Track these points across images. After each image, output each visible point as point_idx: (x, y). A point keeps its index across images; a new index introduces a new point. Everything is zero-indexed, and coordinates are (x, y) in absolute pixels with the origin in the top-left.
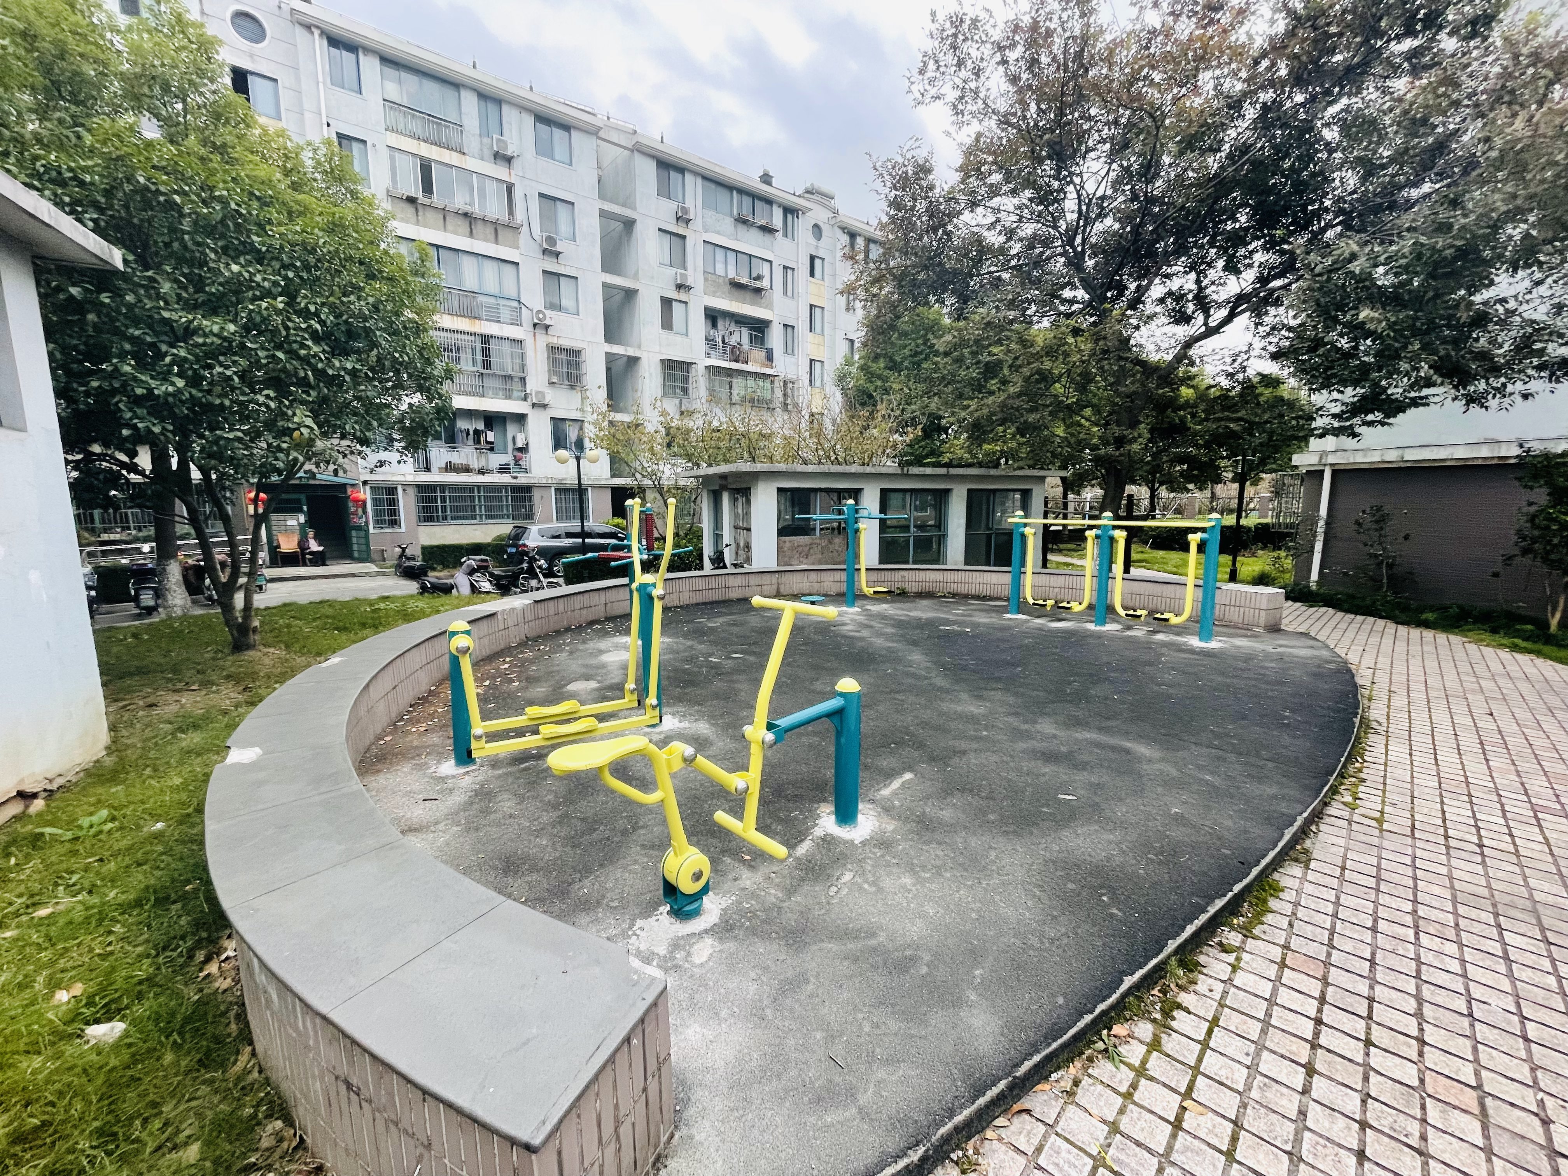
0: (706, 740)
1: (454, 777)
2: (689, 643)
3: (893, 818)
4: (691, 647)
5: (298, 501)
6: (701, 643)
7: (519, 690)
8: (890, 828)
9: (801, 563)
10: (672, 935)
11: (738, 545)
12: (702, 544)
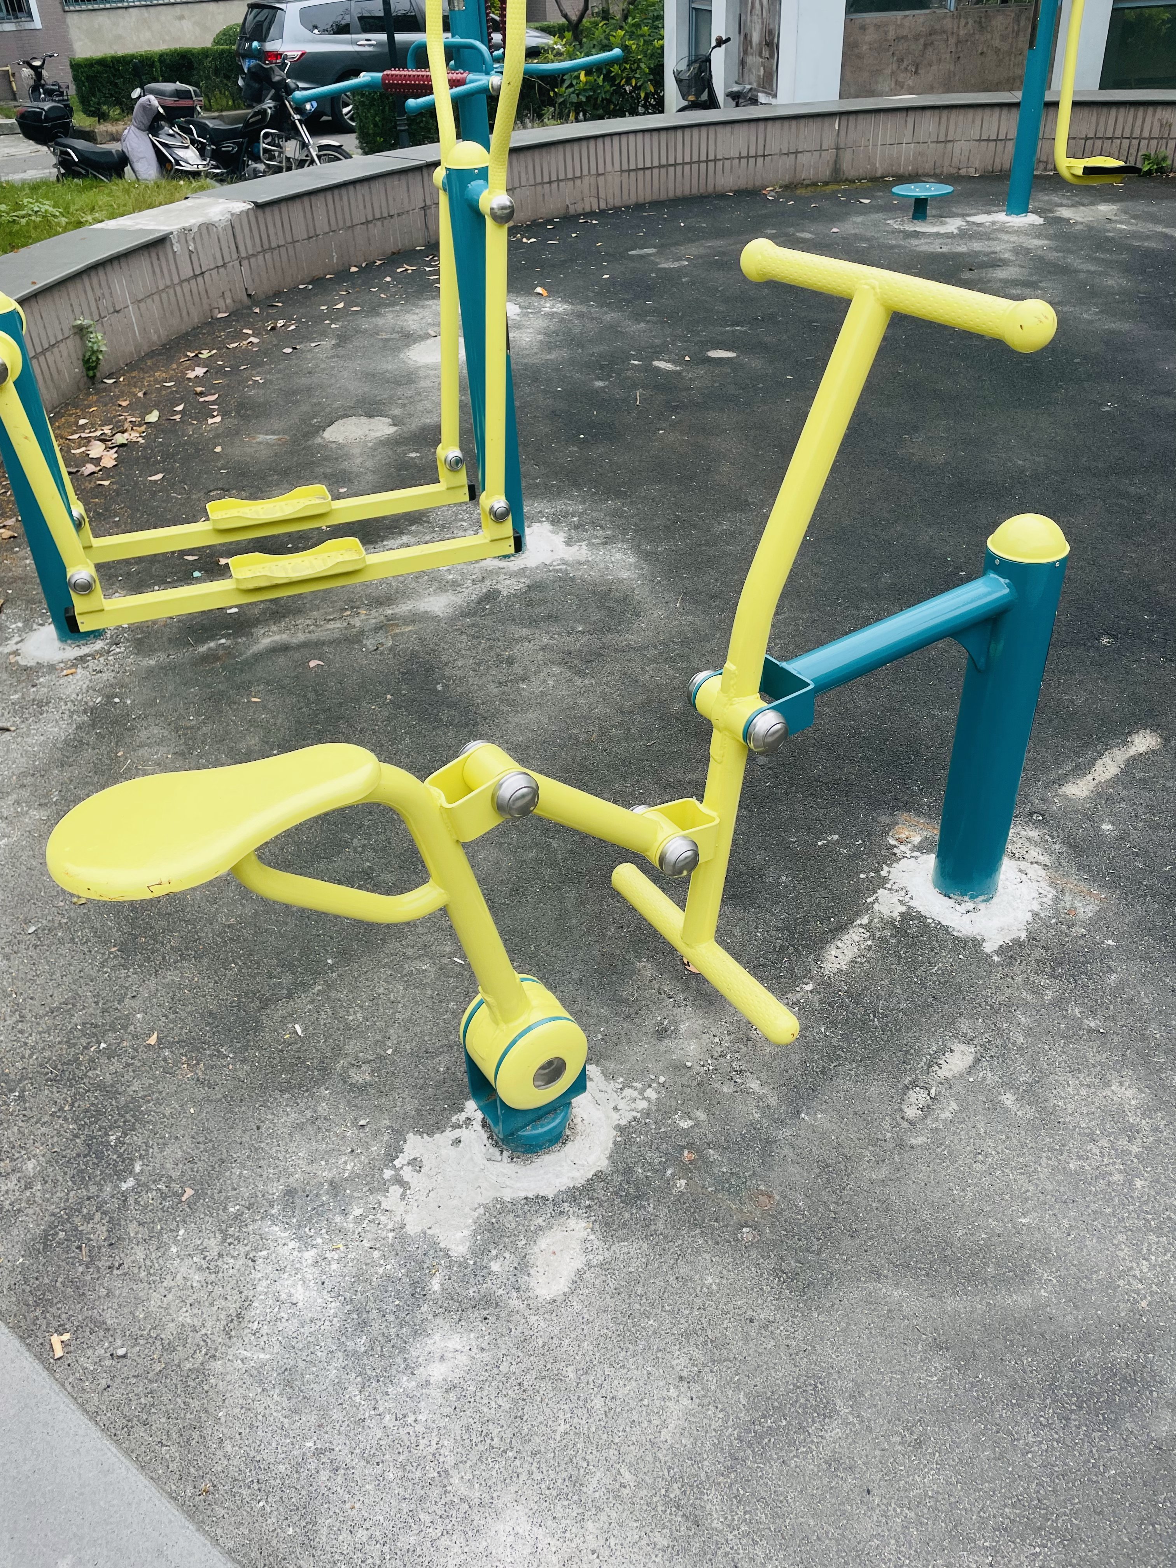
0: (625, 599)
1: (52, 668)
2: (611, 317)
3: (1095, 877)
4: (613, 329)
6: (638, 317)
7: (219, 436)
8: (1086, 909)
9: (900, 88)
10: (487, 1196)
11: (746, 40)
12: (662, 38)
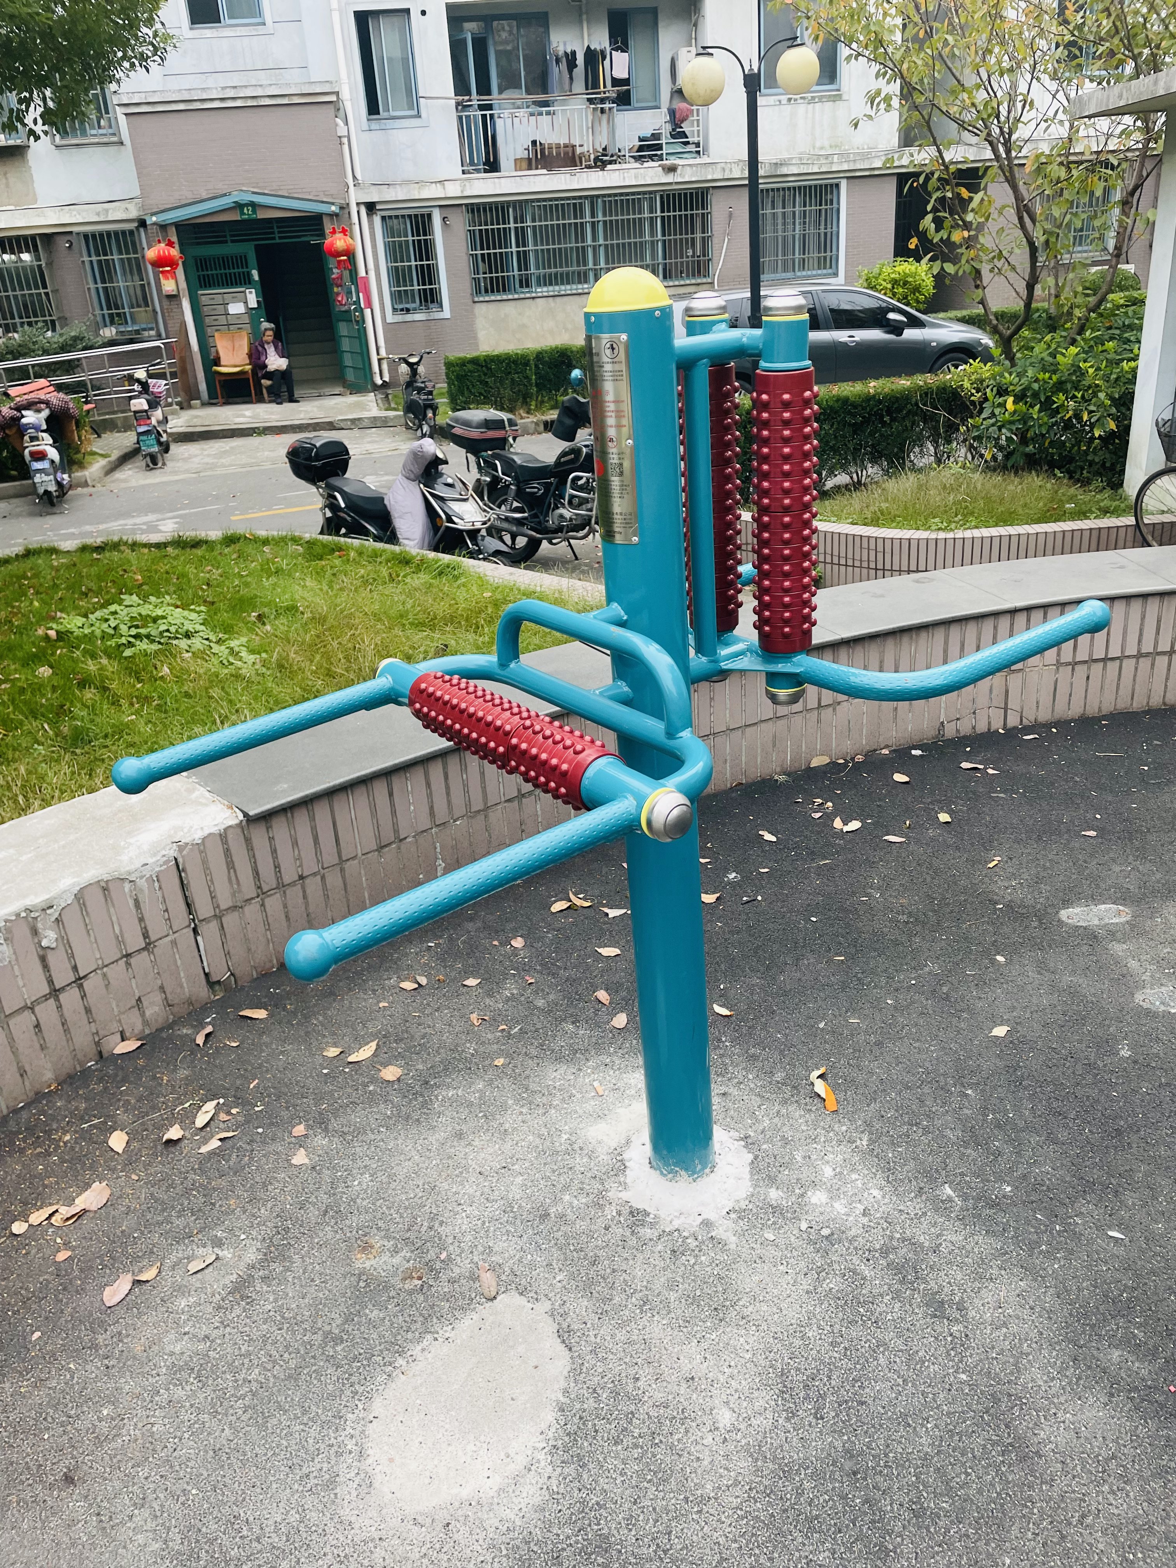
5: (242, 261)
12: (1135, 359)
